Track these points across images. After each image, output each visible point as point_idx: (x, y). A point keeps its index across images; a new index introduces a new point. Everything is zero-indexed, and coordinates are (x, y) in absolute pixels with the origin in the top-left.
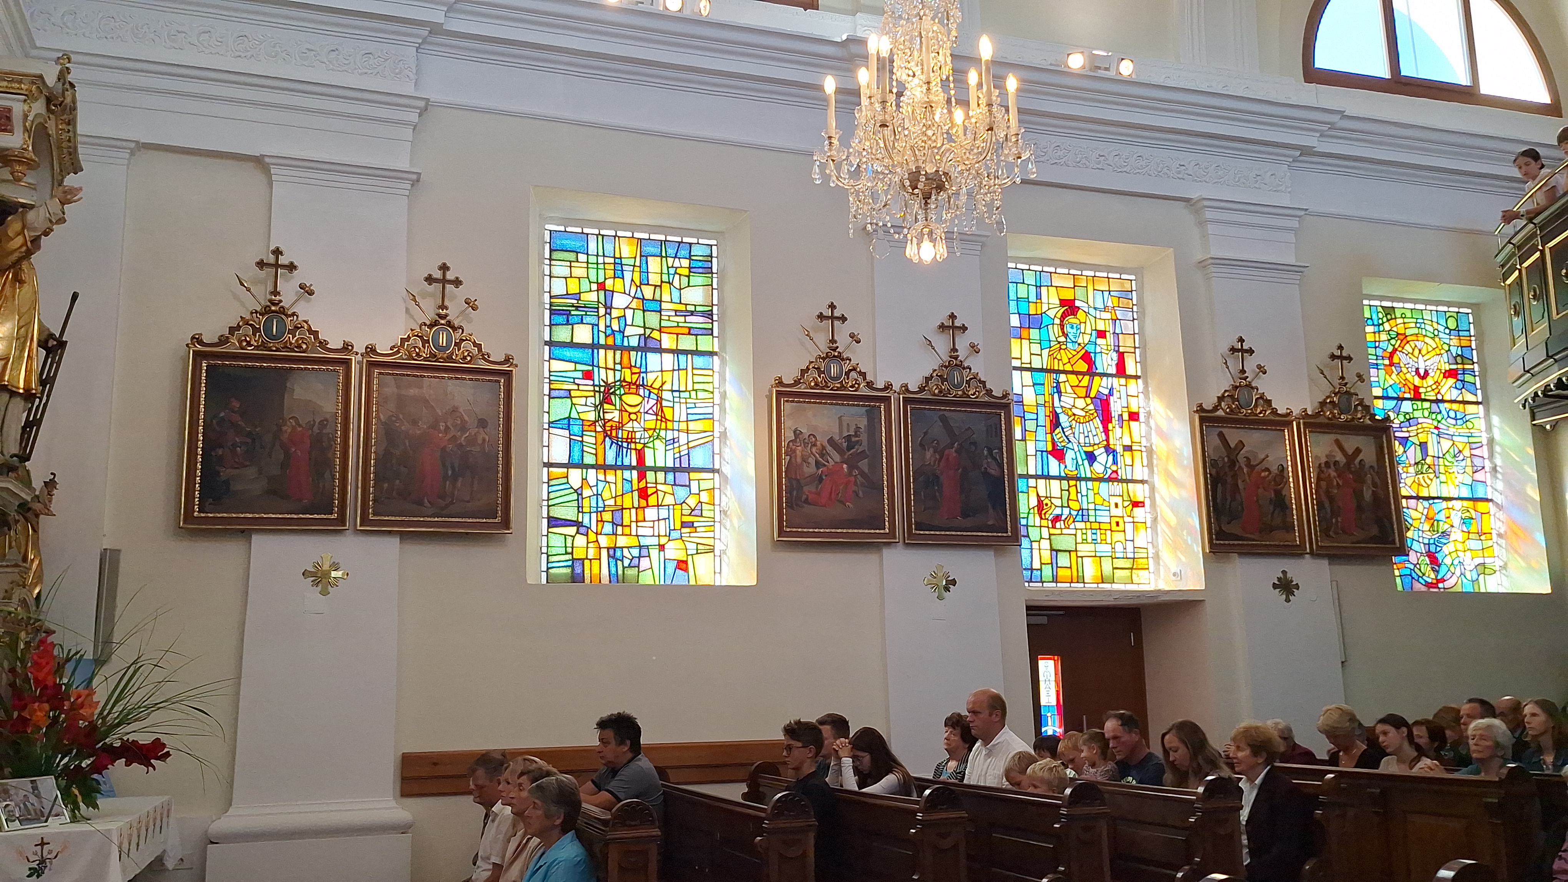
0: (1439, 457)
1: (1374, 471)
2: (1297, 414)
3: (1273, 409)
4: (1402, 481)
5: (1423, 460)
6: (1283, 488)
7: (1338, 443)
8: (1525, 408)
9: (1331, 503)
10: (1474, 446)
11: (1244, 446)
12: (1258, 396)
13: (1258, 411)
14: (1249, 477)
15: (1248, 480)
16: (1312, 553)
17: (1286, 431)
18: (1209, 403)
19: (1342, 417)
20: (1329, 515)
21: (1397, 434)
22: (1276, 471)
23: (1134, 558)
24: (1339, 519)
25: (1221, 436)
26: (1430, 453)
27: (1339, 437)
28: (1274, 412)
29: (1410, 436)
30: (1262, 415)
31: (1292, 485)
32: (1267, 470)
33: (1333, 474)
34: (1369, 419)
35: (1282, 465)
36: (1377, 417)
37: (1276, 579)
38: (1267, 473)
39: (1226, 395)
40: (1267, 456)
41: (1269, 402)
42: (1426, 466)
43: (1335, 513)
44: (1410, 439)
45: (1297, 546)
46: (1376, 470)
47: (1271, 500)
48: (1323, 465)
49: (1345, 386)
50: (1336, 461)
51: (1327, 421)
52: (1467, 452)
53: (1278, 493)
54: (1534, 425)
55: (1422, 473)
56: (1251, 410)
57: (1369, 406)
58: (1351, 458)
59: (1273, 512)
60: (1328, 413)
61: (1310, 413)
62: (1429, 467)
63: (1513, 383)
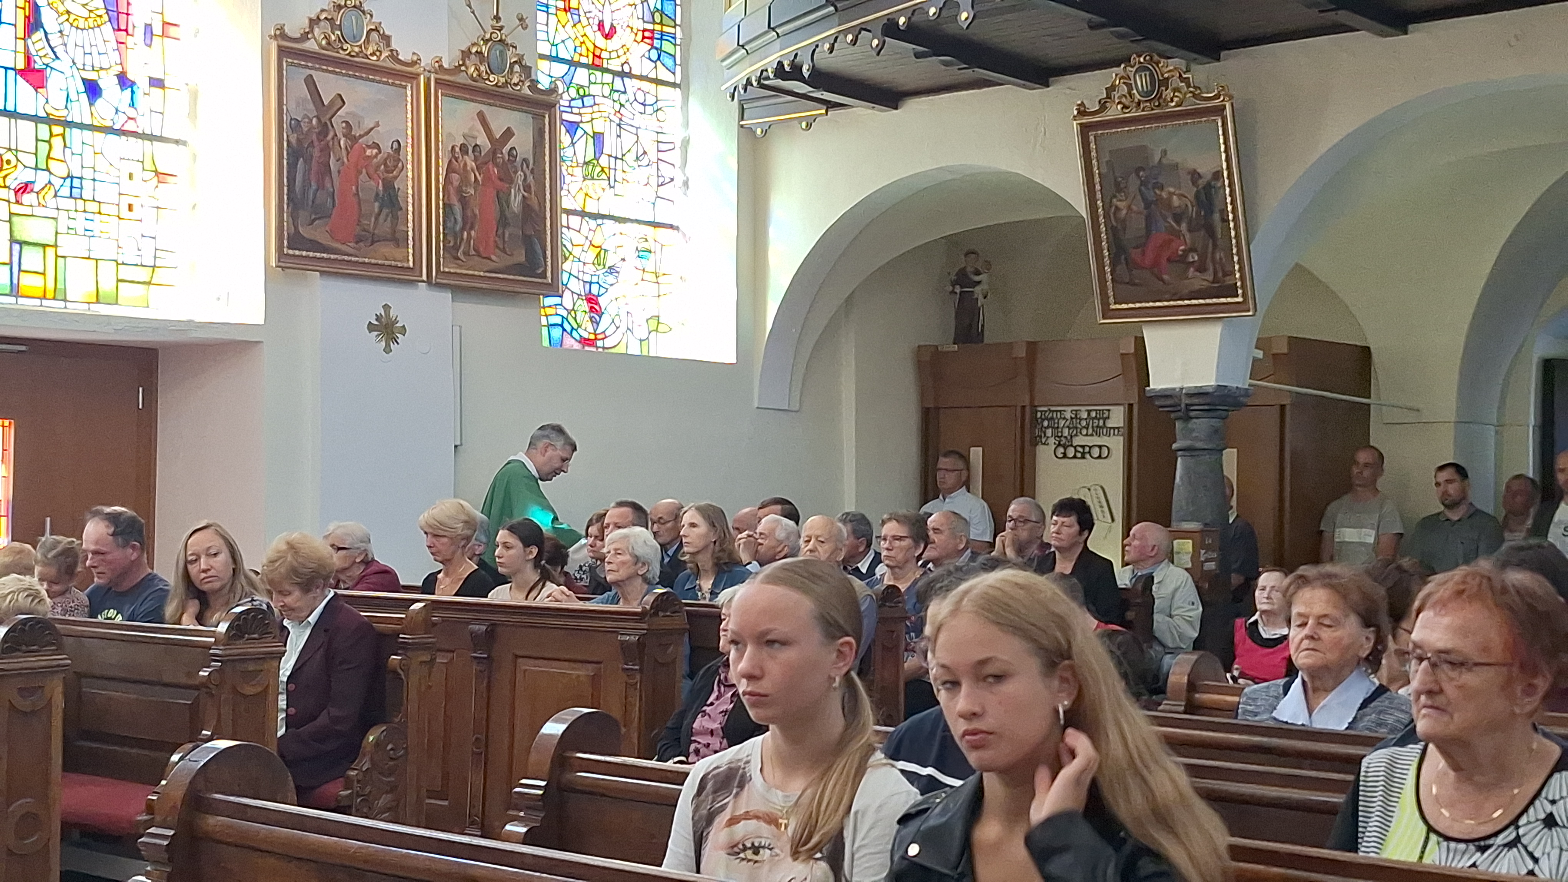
0: (616, 158)
1: (528, 167)
2: (427, 65)
3: (392, 51)
4: (565, 187)
5: (595, 158)
6: (396, 178)
7: (482, 118)
8: (733, 99)
9: (464, 209)
10: (663, 147)
11: (344, 103)
12: (373, 27)
13: (370, 51)
14: (348, 153)
15: (345, 160)
16: (429, 281)
17: (409, 88)
18: (295, 26)
19: (492, 79)
20: (458, 228)
21: (566, 116)
22: (390, 151)
23: (154, 267)
24: (473, 233)
25: (310, 82)
26: (606, 150)
27: (484, 108)
28: (394, 56)
29: (581, 122)
30: (375, 58)
31: (410, 174)
32: (377, 146)
33: (471, 164)
34: (529, 87)
35: (398, 141)
36: (539, 86)
37: (375, 317)
38: (375, 151)
39: (322, 17)
40: (377, 125)
41: (387, 39)
42: (598, 169)
43: (468, 223)
44: (581, 125)
45: (409, 268)
46: (531, 166)
47: (377, 194)
48: (457, 149)
49: (500, 31)
50: (476, 145)
51: (470, 82)
52: (652, 155)
53: (389, 186)
54: (742, 126)
55: (593, 179)
56: (360, 47)
57: (530, 68)
58: (498, 143)
59: (379, 214)
60: (473, 69)
61: (446, 66)
62: (603, 170)
63: (723, 60)
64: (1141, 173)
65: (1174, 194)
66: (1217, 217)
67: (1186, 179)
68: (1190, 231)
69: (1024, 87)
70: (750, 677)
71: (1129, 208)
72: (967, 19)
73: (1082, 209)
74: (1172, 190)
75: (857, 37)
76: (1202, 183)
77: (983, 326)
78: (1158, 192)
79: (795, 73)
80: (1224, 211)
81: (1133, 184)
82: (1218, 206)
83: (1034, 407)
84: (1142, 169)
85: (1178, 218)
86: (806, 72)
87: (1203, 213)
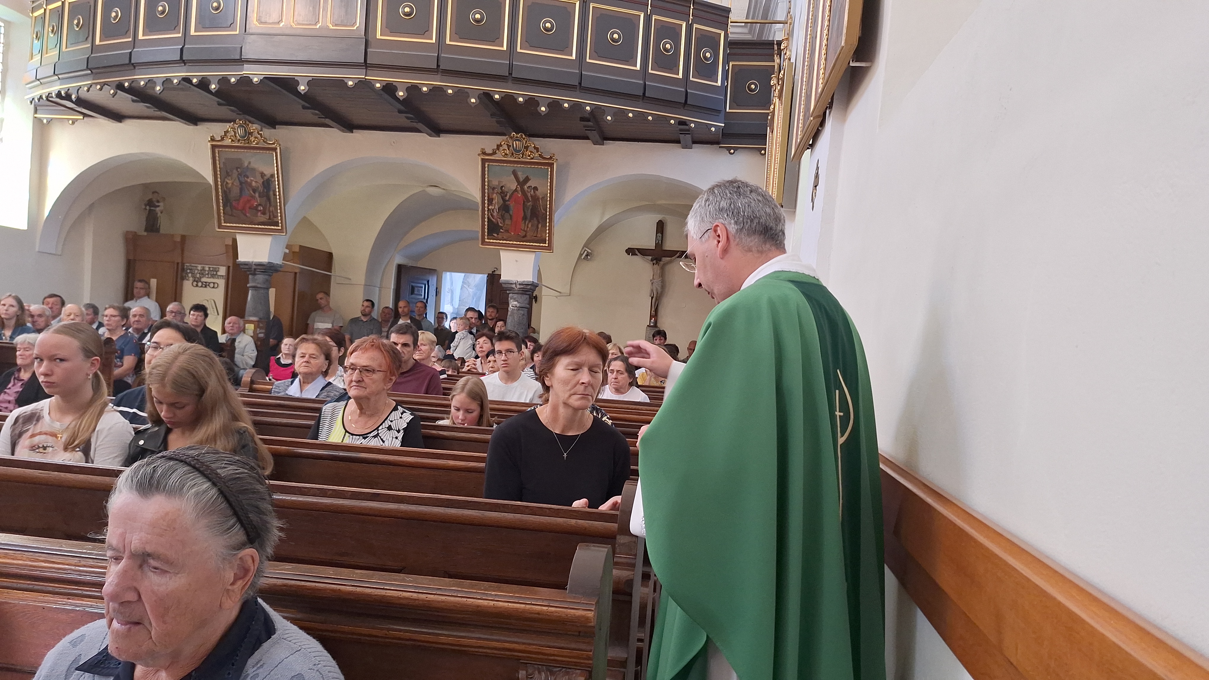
8: (31, 103)
54: (35, 117)
63: (26, 84)
64: (239, 170)
65: (253, 180)
66: (271, 193)
67: (259, 176)
68: (260, 197)
69: (185, 124)
70: (46, 375)
71: (233, 184)
72: (159, 90)
73: (210, 180)
74: (252, 179)
75: (102, 87)
76: (266, 178)
77: (160, 225)
78: (246, 178)
79: (68, 97)
80: (275, 191)
81: (235, 174)
82: (272, 189)
83: (183, 264)
84: (237, 168)
85: (254, 191)
86: (73, 97)
87: (265, 191)
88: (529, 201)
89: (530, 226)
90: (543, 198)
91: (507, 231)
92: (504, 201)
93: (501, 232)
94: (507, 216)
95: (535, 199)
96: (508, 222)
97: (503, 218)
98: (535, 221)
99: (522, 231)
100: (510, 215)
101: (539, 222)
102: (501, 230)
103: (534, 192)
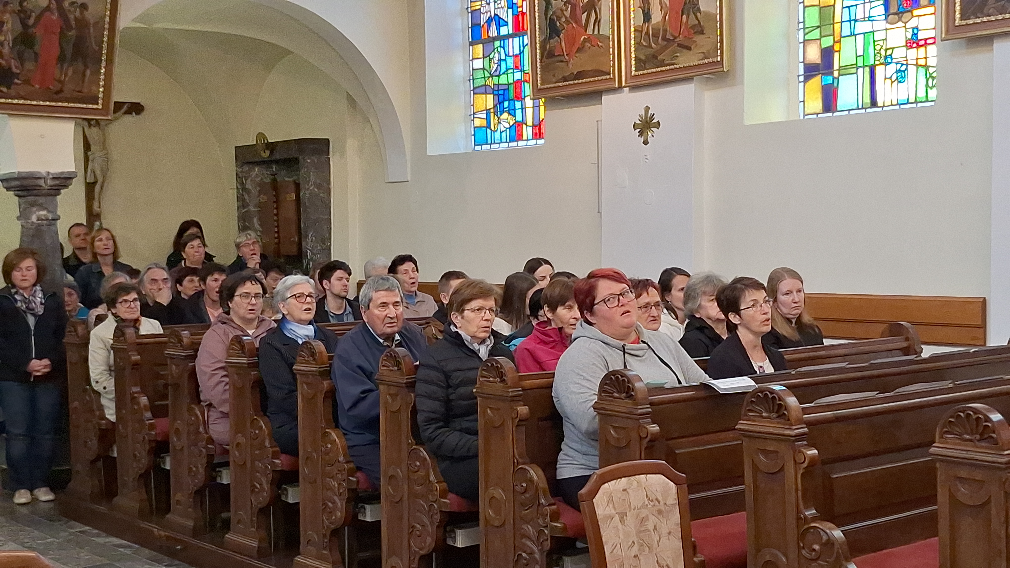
88: (70, 28)
89: (70, 72)
90: (96, 23)
91: (27, 82)
92: (25, 25)
93: (16, 84)
94: (28, 54)
95: (82, 24)
96: (29, 65)
97: (21, 58)
98: (80, 66)
99: (56, 83)
100: (36, 54)
101: (86, 67)
102: (16, 81)
103: (82, 13)
